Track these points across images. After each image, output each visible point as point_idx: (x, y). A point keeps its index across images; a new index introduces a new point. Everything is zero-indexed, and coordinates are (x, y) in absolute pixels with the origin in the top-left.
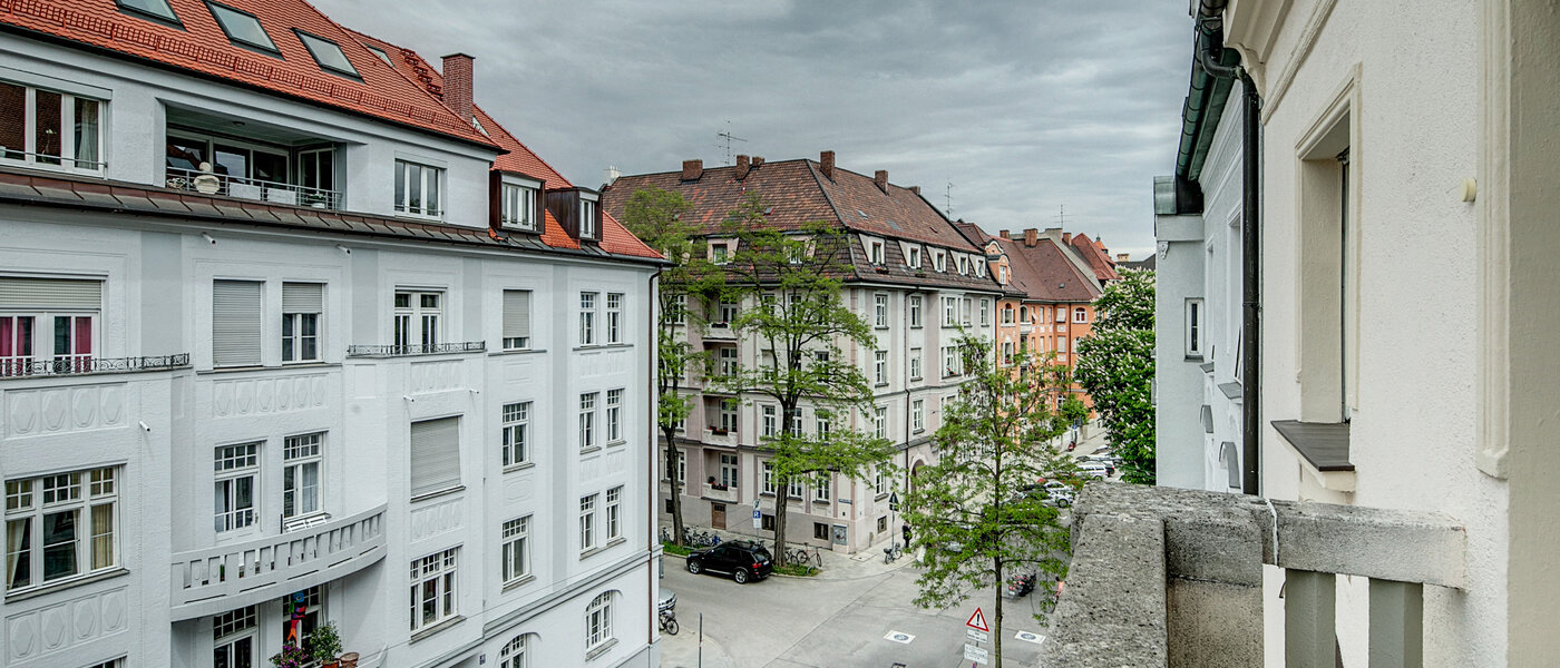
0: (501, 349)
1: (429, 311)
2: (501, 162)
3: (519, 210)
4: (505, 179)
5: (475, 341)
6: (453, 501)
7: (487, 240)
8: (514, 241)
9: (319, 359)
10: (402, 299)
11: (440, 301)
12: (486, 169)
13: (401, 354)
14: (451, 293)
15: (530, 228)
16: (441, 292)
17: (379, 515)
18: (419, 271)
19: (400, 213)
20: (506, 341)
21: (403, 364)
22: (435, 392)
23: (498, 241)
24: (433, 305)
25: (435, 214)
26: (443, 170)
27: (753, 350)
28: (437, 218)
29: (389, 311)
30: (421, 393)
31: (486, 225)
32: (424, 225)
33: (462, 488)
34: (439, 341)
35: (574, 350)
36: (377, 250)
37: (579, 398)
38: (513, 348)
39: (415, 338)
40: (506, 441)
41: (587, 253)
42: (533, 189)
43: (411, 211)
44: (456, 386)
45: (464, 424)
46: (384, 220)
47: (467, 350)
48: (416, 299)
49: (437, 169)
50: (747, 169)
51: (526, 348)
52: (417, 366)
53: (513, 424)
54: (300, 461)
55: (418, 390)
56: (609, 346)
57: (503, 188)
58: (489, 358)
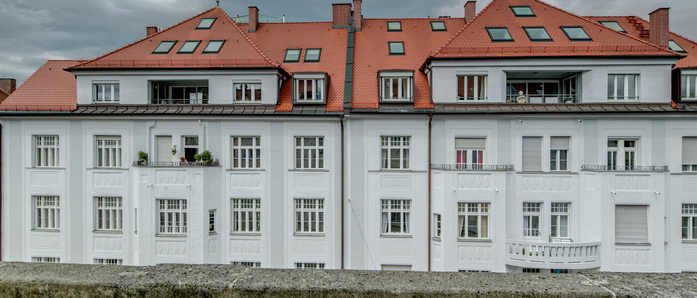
0: (680, 171)
1: (629, 149)
2: (679, 64)
4: (683, 72)
5: (659, 165)
6: (643, 250)
7: (669, 109)
8: (688, 108)
9: (568, 170)
10: (613, 143)
11: (636, 143)
12: (669, 68)
13: (612, 170)
14: (643, 140)
16: (638, 139)
17: (596, 246)
18: (623, 129)
19: (611, 101)
20: (685, 167)
21: (611, 175)
22: (631, 191)
23: (678, 108)
24: (633, 146)
25: (634, 98)
26: (638, 75)
28: (635, 101)
29: (603, 149)
30: (622, 190)
31: (668, 99)
32: (625, 105)
33: (649, 244)
34: (636, 164)
36: (598, 119)
38: (691, 171)
39: (621, 162)
40: (684, 224)
43: (618, 98)
44: (645, 189)
45: (650, 212)
46: (601, 105)
47: (653, 170)
48: (621, 143)
49: (635, 75)
52: (619, 177)
53: (690, 215)
54: (559, 214)
55: (620, 189)
57: (683, 78)
58: (671, 176)
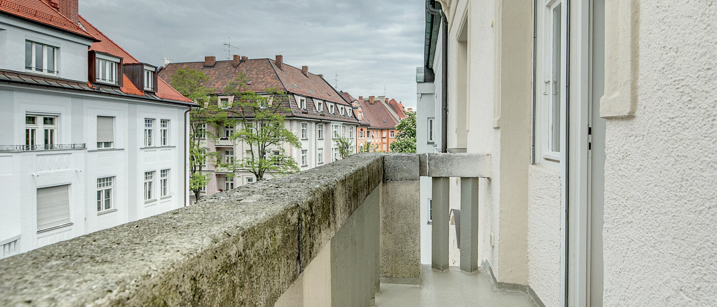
0: (96, 148)
1: (49, 127)
2: (95, 46)
3: (106, 73)
4: (97, 55)
5: (79, 143)
6: (65, 231)
7: (87, 88)
8: (102, 90)
10: (31, 119)
11: (56, 121)
12: (86, 50)
13: (30, 150)
15: (114, 83)
16: (57, 116)
17: (15, 241)
18: (42, 104)
19: (28, 71)
20: (99, 144)
21: (30, 156)
22: (53, 171)
23: (94, 89)
24: (52, 123)
25: (52, 72)
26: (58, 48)
27: (241, 150)
28: (55, 75)
29: (21, 127)
30: (44, 172)
31: (86, 80)
32: (45, 78)
33: (71, 224)
34: (55, 143)
35: (141, 149)
36: (13, 91)
37: (144, 174)
38: (103, 148)
39: (39, 140)
40: (99, 198)
41: (149, 98)
42: (116, 63)
44: (67, 168)
45: (72, 191)
46: (18, 74)
47: (74, 148)
48: (40, 120)
49: (54, 48)
50: (239, 62)
51: (112, 147)
52: (41, 157)
53: (103, 189)
55: (41, 170)
56: (162, 147)
57: (97, 61)
58: (88, 153)
